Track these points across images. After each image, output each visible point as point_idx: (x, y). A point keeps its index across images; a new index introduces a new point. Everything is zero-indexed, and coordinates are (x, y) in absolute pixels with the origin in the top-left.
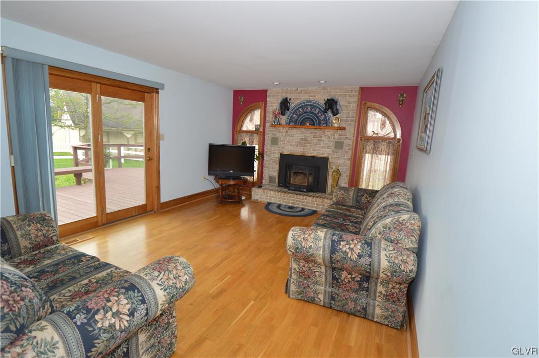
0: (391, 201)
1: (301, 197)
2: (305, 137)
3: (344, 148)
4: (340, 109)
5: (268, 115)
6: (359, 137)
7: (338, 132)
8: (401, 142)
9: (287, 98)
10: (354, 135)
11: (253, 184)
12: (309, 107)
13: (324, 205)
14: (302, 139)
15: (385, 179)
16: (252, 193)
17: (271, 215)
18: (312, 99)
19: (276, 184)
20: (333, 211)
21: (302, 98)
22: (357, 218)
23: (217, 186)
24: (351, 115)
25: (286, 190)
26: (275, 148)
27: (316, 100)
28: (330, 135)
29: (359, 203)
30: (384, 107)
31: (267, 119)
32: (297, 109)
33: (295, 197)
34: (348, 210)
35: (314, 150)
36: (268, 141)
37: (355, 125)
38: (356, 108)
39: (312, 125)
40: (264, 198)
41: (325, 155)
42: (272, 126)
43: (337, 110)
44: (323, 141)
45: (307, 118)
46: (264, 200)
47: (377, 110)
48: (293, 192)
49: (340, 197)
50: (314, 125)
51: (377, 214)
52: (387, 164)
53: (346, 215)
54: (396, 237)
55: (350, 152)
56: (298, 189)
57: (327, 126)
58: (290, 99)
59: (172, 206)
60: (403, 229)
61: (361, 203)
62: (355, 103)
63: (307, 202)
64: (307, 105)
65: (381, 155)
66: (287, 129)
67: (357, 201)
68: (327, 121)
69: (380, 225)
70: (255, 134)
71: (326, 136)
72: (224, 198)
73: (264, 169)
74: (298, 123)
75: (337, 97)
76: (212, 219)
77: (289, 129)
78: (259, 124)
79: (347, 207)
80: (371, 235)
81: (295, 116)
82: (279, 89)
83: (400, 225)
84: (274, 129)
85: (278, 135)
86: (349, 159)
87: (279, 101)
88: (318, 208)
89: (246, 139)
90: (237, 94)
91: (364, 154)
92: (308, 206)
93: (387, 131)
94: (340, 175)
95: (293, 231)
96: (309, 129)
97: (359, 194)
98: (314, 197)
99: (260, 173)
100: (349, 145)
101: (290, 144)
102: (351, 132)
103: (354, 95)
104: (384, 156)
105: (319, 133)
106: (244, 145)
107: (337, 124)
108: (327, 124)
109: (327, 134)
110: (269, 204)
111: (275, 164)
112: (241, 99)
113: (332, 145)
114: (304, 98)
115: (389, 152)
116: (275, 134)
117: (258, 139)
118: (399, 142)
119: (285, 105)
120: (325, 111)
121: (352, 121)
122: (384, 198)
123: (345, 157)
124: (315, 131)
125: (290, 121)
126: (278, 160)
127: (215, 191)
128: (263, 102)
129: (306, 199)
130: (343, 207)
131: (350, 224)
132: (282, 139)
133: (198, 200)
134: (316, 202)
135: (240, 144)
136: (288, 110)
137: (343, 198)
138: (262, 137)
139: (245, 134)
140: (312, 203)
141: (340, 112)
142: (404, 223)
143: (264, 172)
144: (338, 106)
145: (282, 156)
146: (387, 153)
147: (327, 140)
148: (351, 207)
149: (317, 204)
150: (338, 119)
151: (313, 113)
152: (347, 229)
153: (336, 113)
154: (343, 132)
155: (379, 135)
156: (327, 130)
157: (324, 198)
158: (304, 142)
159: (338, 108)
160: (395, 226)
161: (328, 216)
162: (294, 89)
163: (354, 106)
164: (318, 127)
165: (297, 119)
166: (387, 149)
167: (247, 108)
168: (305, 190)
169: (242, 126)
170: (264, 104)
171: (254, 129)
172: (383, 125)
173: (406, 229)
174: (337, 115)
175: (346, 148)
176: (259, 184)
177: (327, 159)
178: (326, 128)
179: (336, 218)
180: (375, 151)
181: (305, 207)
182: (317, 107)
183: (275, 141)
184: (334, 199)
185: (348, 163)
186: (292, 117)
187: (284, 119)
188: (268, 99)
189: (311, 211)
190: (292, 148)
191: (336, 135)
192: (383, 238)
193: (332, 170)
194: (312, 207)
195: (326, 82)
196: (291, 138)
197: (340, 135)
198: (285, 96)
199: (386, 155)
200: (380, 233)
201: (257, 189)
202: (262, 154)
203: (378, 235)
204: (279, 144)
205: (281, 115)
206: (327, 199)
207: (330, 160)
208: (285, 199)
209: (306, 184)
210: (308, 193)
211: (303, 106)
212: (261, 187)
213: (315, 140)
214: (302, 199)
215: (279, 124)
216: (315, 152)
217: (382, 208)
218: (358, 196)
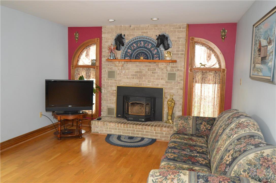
0: (242, 132)
1: (141, 127)
2: (140, 70)
3: (176, 78)
4: (170, 44)
5: (103, 50)
6: (189, 68)
7: (170, 65)
8: (226, 71)
9: (121, 35)
10: (185, 67)
11: (92, 117)
12: (142, 42)
13: (163, 134)
14: (137, 72)
15: (214, 106)
16: (92, 126)
17: (112, 148)
18: (145, 35)
19: (115, 115)
20: (178, 142)
21: (135, 34)
22: (201, 147)
23: (55, 121)
24: (180, 49)
25: (125, 121)
26: (112, 81)
27: (148, 36)
28: (163, 68)
29: (199, 131)
30: (209, 42)
31: (103, 54)
32: (131, 44)
33: (135, 127)
34: (191, 139)
35: (149, 82)
36: (105, 75)
37: (185, 58)
38: (184, 43)
39: (146, 59)
40: (104, 129)
41: (159, 86)
42: (108, 60)
43: (168, 45)
44: (157, 73)
45: (141, 52)
46: (104, 132)
47: (203, 44)
48: (132, 122)
49: (180, 127)
50: (148, 59)
51: (232, 147)
52: (215, 92)
53: (191, 146)
54: (265, 175)
55: (182, 82)
56: (136, 119)
57: (159, 59)
58: (124, 35)
59: (7, 147)
60: (270, 166)
61: (200, 130)
62: (184, 38)
63: (146, 132)
64: (140, 41)
65: (209, 84)
66: (123, 63)
67: (197, 129)
68: (159, 55)
69: (243, 161)
70: (91, 69)
71: (159, 68)
72: (63, 134)
73: (102, 102)
74: (133, 58)
75: (167, 33)
76: (53, 158)
77: (125, 63)
78: (95, 59)
79: (189, 136)
80: (233, 172)
81: (129, 51)
82: (113, 26)
83: (266, 161)
84: (110, 63)
85: (115, 69)
86: (181, 89)
87: (114, 37)
88: (157, 136)
89: (83, 73)
90: (72, 30)
91: (194, 84)
92: (147, 135)
93: (213, 63)
94: (175, 103)
95: (152, 176)
96: (144, 63)
97: (198, 122)
98: (152, 126)
99: (98, 105)
100: (180, 76)
101: (126, 77)
102: (181, 64)
103: (182, 31)
104: (212, 85)
105: (153, 66)
106: (82, 79)
107: (169, 57)
108: (160, 58)
109: (160, 67)
110: (109, 136)
111: (113, 96)
112: (76, 35)
113: (165, 76)
114: (138, 34)
115: (216, 81)
116: (111, 68)
117: (94, 73)
118: (224, 72)
119: (119, 40)
120: (158, 46)
121: (182, 54)
122: (232, 129)
123: (178, 88)
124: (149, 64)
125: (125, 56)
126: (116, 92)
127: (54, 126)
128: (99, 38)
129: (145, 128)
130: (186, 137)
131: (198, 155)
132: (118, 72)
133: (35, 137)
134: (155, 130)
135: (77, 79)
136: (123, 45)
137: (183, 127)
138: (98, 71)
139: (81, 69)
140: (151, 133)
141: (170, 47)
142: (269, 158)
143: (102, 105)
144: (169, 41)
145: (119, 88)
146: (214, 82)
147: (161, 73)
148: (192, 135)
149: (156, 133)
150: (170, 52)
151: (146, 48)
152: (198, 162)
153: (167, 48)
154: (175, 65)
155: (206, 66)
156: (160, 64)
157: (162, 126)
158: (139, 75)
159: (169, 43)
160: (261, 163)
161: (174, 148)
162: (127, 26)
163: (183, 41)
164: (151, 61)
165: (132, 54)
166: (214, 79)
167: (83, 43)
168: (143, 120)
169: (78, 61)
170: (99, 40)
171: (90, 64)
172: (209, 57)
173: (273, 166)
174: (168, 49)
175: (178, 79)
176: (98, 116)
177: (161, 90)
178: (159, 61)
179: (183, 150)
180: (203, 81)
181: (145, 137)
182: (149, 42)
183: (111, 74)
184: (175, 129)
185: (181, 92)
186: (126, 52)
187: (119, 54)
188: (103, 36)
189: (151, 140)
190: (128, 81)
191: (168, 67)
192: (250, 176)
193: (167, 100)
194: (151, 136)
195: (158, 19)
196: (127, 71)
197: (172, 67)
198: (119, 32)
199: (213, 84)
200: (244, 171)
201: (97, 122)
202: (99, 88)
203: (242, 173)
204: (116, 77)
205: (116, 50)
206: (165, 127)
207: (164, 91)
208: (125, 130)
209: (144, 114)
210: (147, 123)
211: (137, 41)
212: (101, 119)
213: (150, 73)
214: (142, 129)
215: (115, 59)
216: (150, 84)
217: (236, 141)
218: (197, 124)
